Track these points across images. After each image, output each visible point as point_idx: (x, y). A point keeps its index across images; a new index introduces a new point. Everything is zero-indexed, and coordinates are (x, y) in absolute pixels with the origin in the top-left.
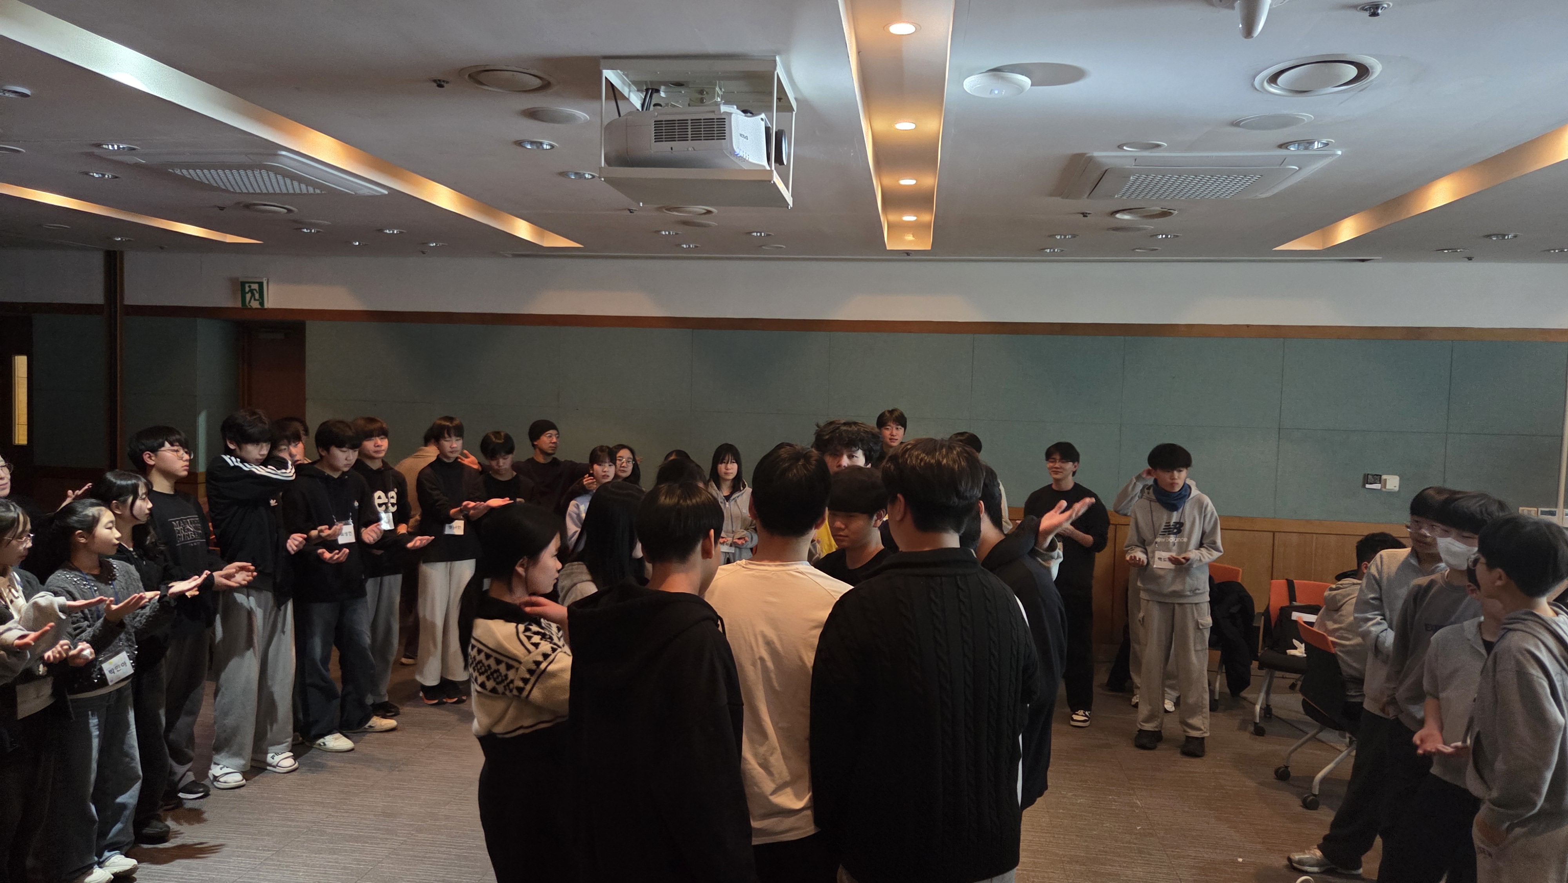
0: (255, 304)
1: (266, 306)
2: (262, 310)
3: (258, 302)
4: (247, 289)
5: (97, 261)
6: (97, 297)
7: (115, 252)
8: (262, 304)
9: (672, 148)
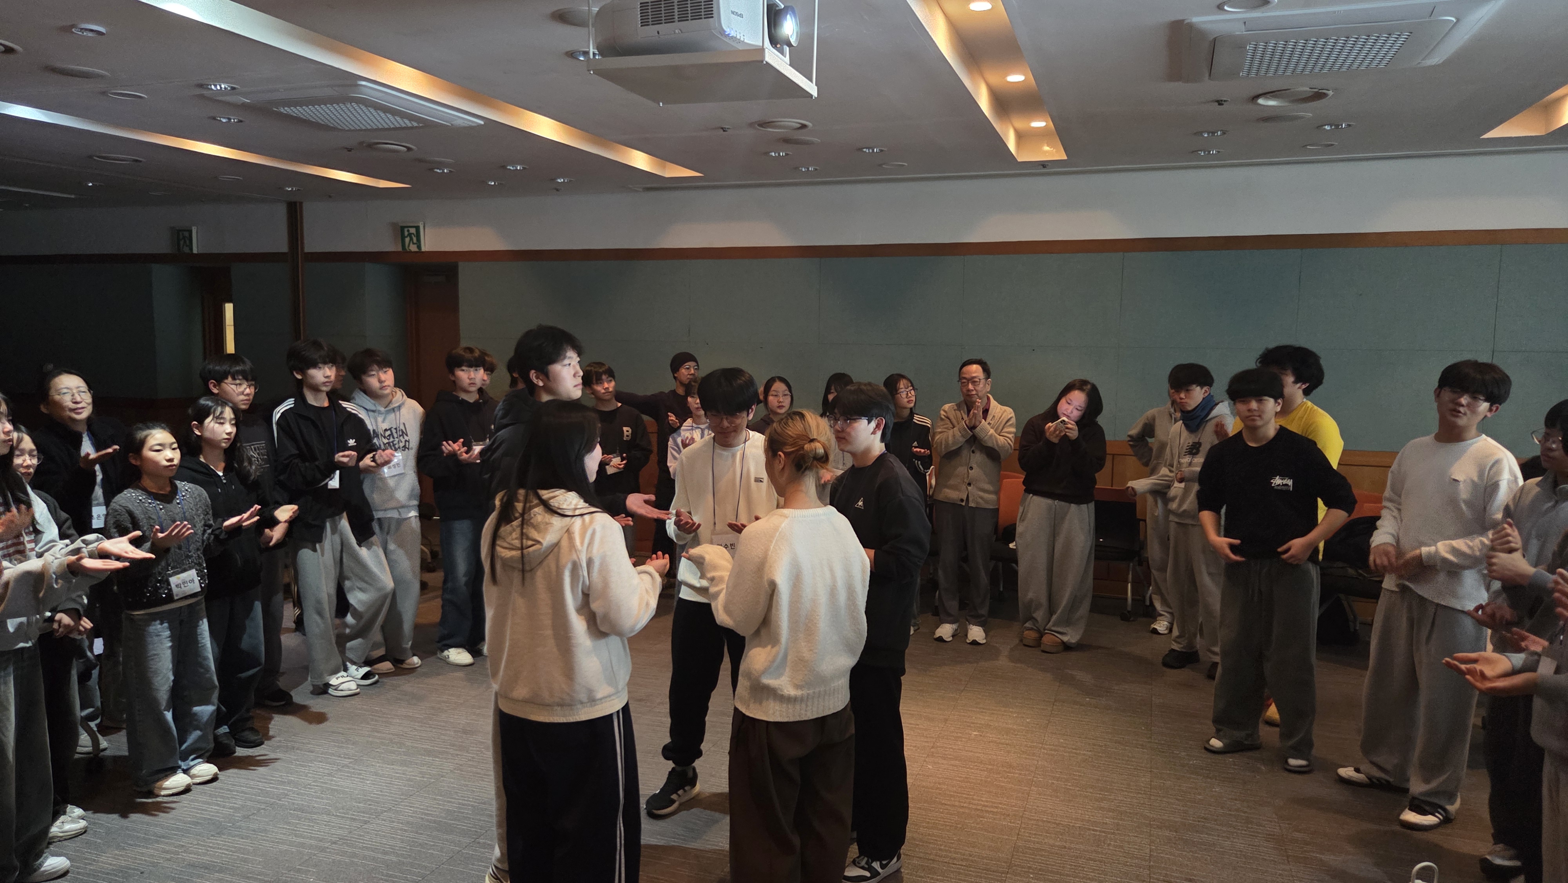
0: (413, 248)
1: (423, 249)
2: (420, 253)
3: (416, 246)
4: (406, 233)
5: (281, 212)
6: (283, 247)
7: (295, 203)
8: (419, 247)
9: (658, 33)
